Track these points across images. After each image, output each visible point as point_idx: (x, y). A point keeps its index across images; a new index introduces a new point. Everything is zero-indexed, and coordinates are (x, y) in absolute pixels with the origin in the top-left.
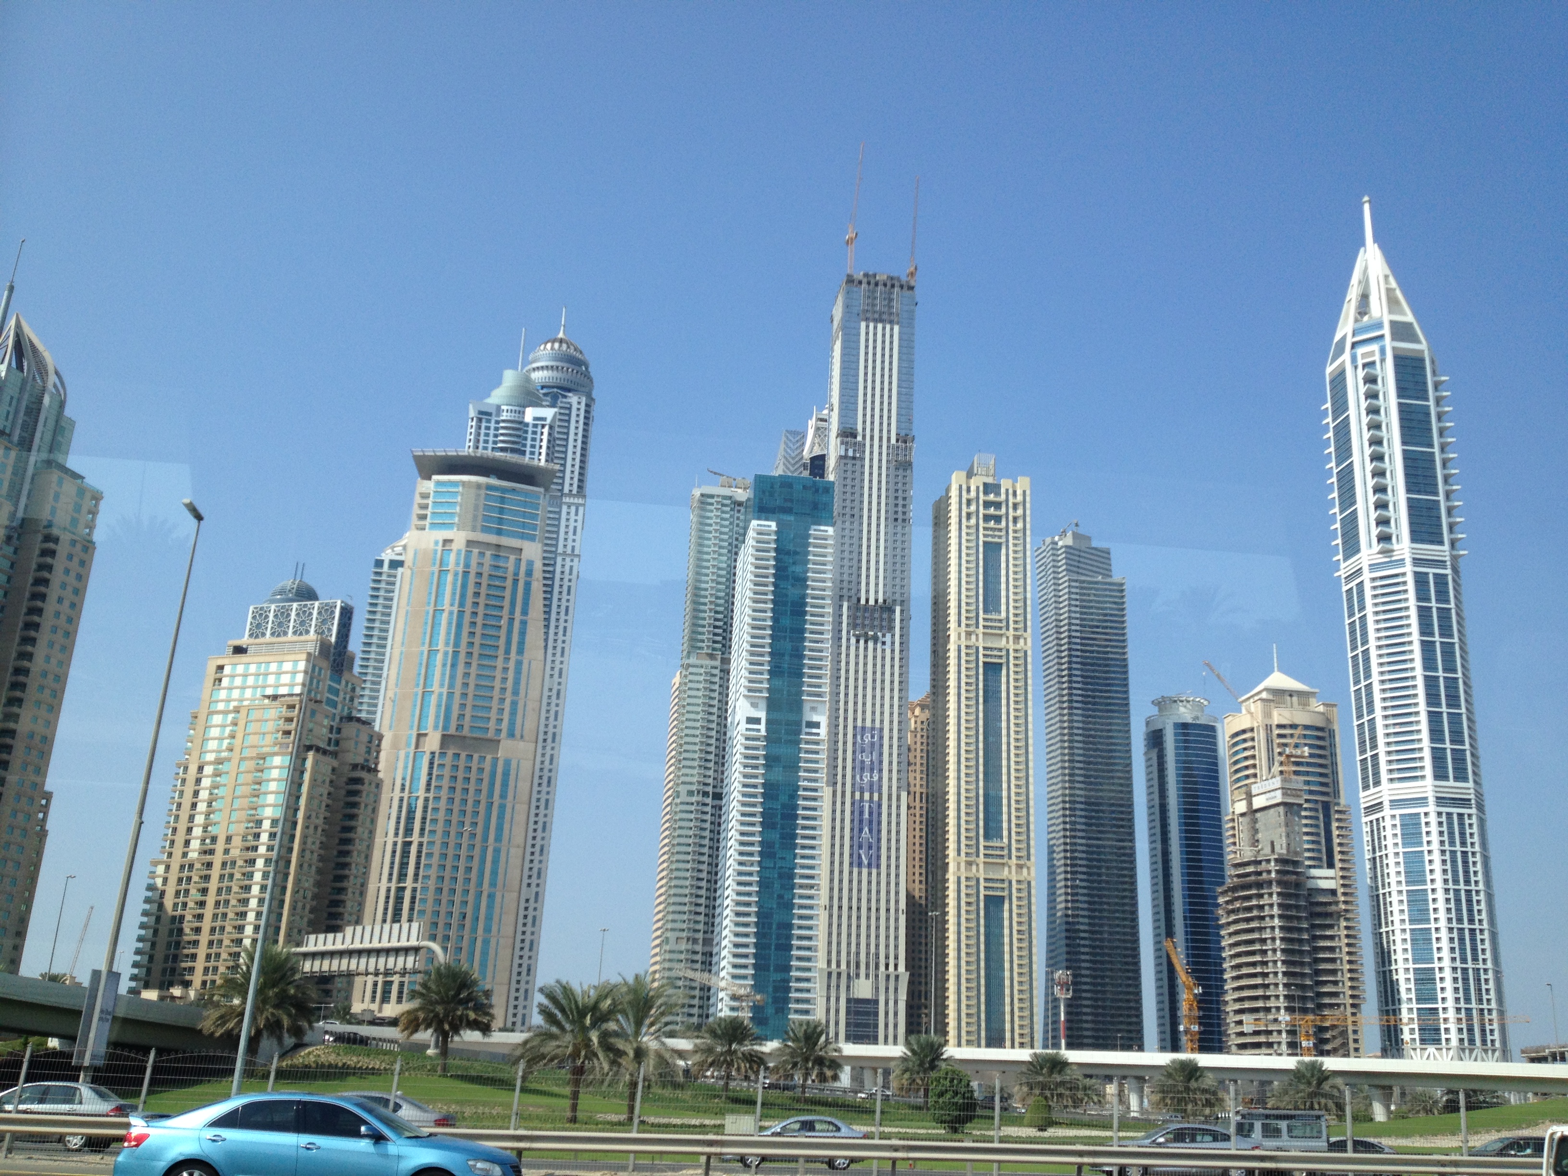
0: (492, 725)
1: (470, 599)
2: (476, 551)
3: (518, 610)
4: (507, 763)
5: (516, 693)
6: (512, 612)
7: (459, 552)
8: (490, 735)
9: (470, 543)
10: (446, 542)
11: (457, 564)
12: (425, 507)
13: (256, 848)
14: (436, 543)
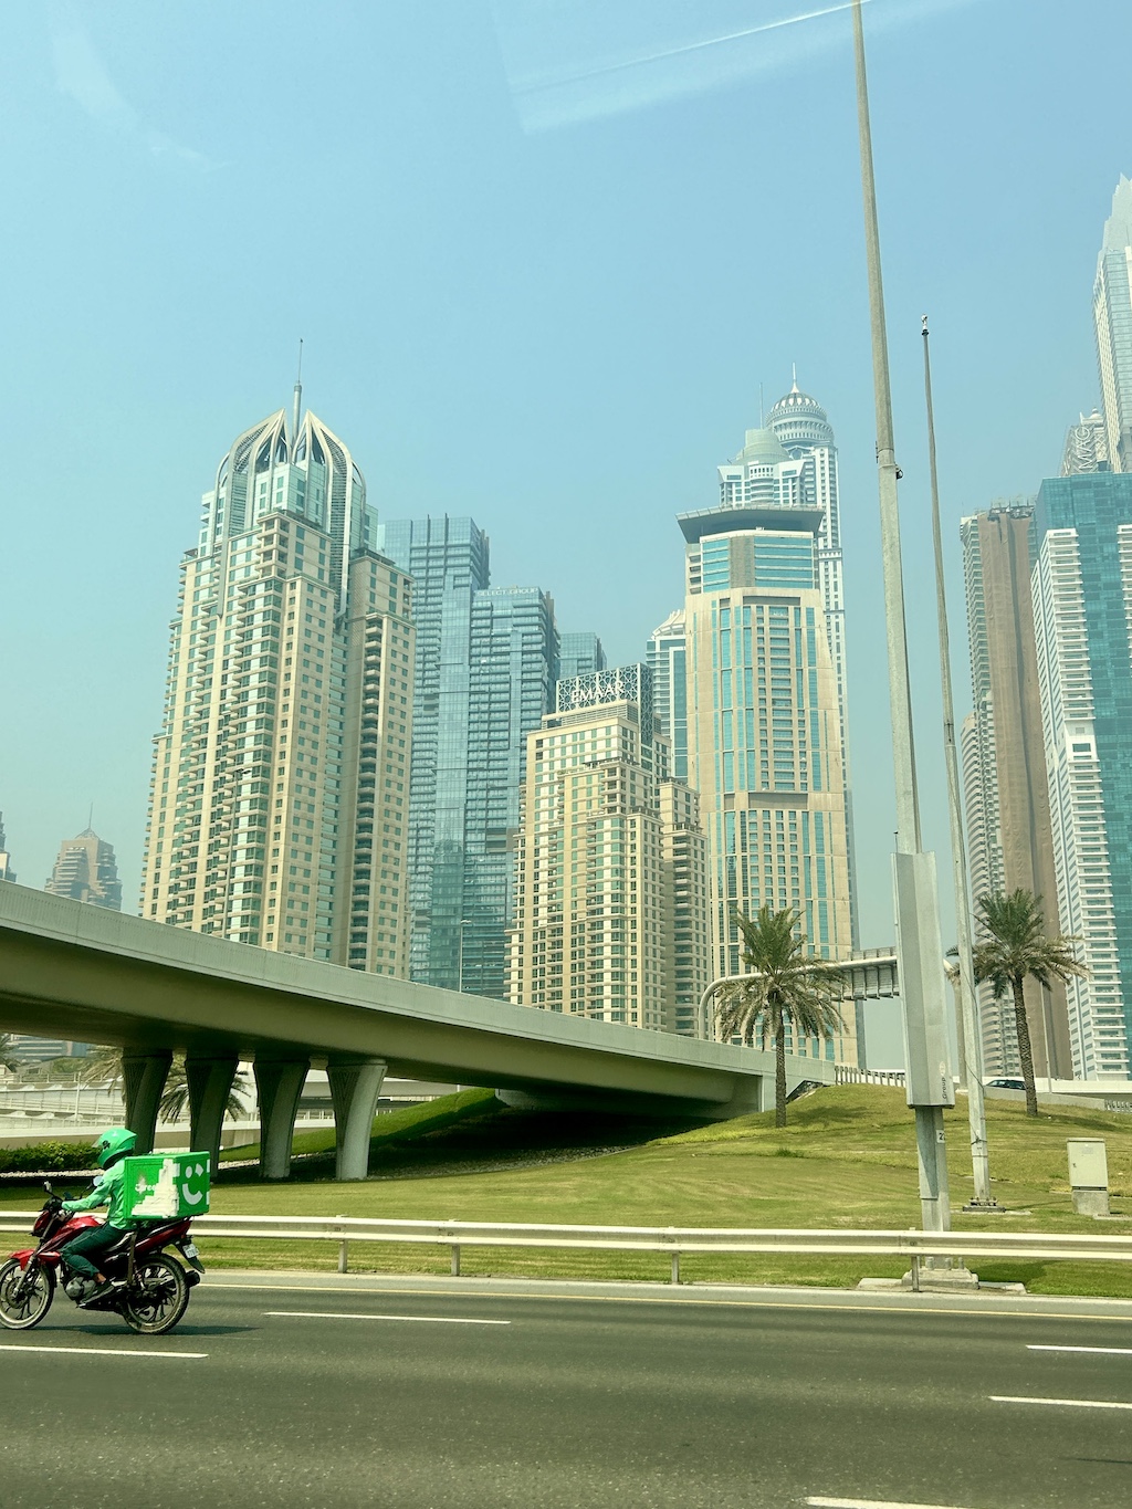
0: (798, 780)
1: (755, 656)
2: (754, 606)
3: (805, 661)
4: (818, 816)
5: (816, 745)
6: (799, 663)
7: (737, 611)
8: (798, 789)
9: (746, 599)
10: (724, 601)
11: (738, 622)
13: (601, 911)
14: (714, 604)
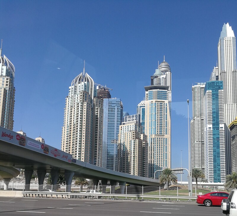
1: (157, 111)
2: (157, 103)
3: (165, 112)
4: (166, 139)
5: (166, 127)
6: (164, 113)
7: (154, 103)
8: (163, 134)
9: (156, 101)
10: (152, 102)
11: (154, 106)
12: (147, 96)
14: (150, 102)
